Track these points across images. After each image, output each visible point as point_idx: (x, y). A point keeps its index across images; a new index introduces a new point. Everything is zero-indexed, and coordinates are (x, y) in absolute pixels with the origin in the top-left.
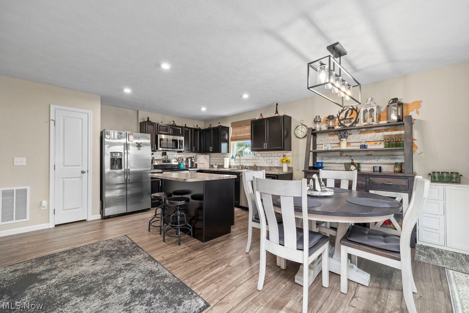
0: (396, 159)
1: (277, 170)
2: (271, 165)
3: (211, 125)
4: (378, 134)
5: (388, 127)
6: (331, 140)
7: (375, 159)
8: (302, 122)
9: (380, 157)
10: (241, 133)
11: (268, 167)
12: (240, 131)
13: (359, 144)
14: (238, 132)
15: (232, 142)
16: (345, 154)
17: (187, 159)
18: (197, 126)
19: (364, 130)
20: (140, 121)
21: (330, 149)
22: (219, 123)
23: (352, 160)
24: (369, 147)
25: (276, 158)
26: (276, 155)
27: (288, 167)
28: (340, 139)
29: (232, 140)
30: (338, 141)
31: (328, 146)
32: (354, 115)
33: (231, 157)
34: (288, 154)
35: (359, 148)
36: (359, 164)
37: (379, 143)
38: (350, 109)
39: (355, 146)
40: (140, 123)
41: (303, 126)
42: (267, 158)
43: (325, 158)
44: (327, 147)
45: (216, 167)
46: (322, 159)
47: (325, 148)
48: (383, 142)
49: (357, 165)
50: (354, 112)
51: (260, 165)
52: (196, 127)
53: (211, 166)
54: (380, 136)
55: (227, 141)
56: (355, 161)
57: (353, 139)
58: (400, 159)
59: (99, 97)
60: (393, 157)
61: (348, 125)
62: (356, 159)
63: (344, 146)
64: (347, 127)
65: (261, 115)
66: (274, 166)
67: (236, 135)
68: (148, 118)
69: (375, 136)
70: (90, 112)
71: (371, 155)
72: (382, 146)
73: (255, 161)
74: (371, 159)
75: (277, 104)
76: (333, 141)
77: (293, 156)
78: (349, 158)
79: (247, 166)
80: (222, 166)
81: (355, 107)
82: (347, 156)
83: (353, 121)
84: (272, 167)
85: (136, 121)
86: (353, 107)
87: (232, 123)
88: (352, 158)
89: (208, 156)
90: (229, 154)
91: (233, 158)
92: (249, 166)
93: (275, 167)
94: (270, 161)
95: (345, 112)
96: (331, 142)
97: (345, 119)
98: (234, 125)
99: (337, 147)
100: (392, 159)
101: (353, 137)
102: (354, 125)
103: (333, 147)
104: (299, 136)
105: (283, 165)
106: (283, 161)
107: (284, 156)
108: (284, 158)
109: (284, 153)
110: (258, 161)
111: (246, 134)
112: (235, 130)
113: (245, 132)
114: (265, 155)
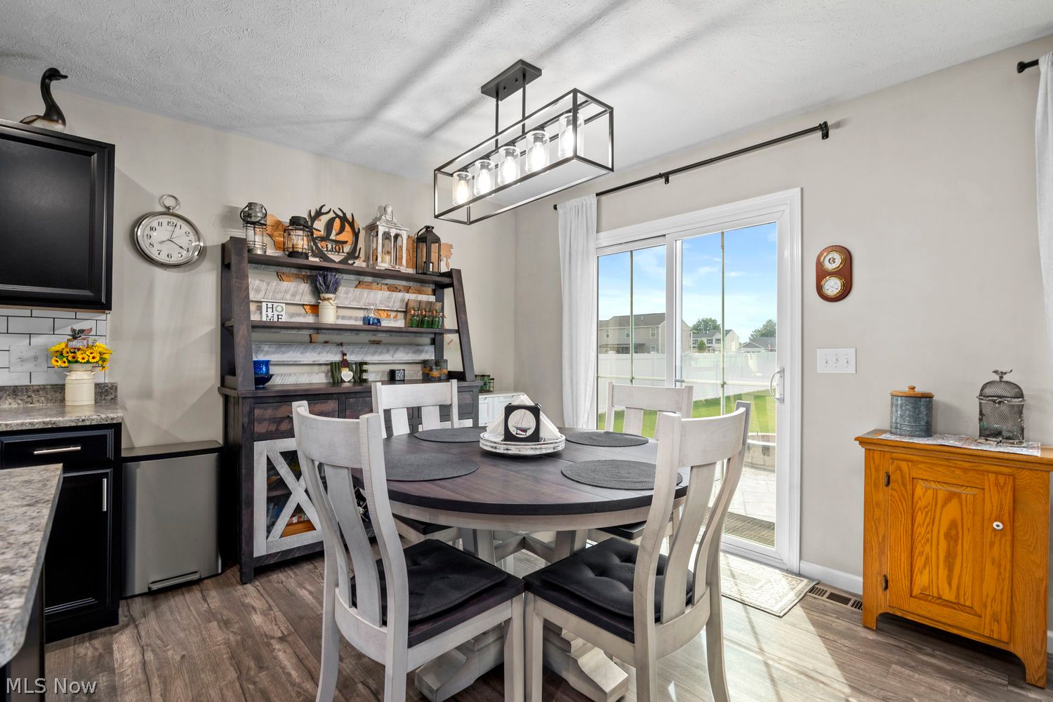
0: (421, 352)
1: (10, 404)
4: (395, 294)
5: (411, 284)
6: (286, 292)
7: (388, 351)
8: (170, 202)
9: (397, 346)
13: (361, 314)
16: (321, 337)
19: (369, 279)
21: (284, 319)
23: (344, 354)
24: (385, 323)
27: (97, 385)
28: (317, 292)
30: (309, 299)
31: (279, 309)
32: (347, 236)
34: (96, 326)
35: (360, 323)
36: (361, 364)
37: (393, 314)
38: (338, 216)
39: (350, 318)
41: (174, 220)
43: (266, 348)
44: (276, 313)
47: (270, 314)
48: (401, 316)
49: (354, 366)
50: (347, 228)
54: (396, 299)
56: (351, 358)
57: (346, 298)
58: (426, 352)
60: (417, 347)
61: (337, 258)
62: (352, 353)
63: (330, 315)
64: (334, 262)
69: (389, 298)
71: (378, 343)
72: (400, 323)
74: (381, 353)
76: (294, 295)
77: (116, 334)
78: (335, 349)
81: (349, 217)
82: (326, 342)
83: (347, 248)
86: (344, 214)
88: (344, 349)
95: (324, 219)
96: (288, 299)
97: (325, 238)
99: (299, 315)
100: (415, 352)
101: (347, 293)
102: (350, 261)
103: (292, 315)
104: (153, 253)
105: (68, 378)
106: (71, 359)
107: (75, 335)
108: (75, 344)
109: (68, 320)
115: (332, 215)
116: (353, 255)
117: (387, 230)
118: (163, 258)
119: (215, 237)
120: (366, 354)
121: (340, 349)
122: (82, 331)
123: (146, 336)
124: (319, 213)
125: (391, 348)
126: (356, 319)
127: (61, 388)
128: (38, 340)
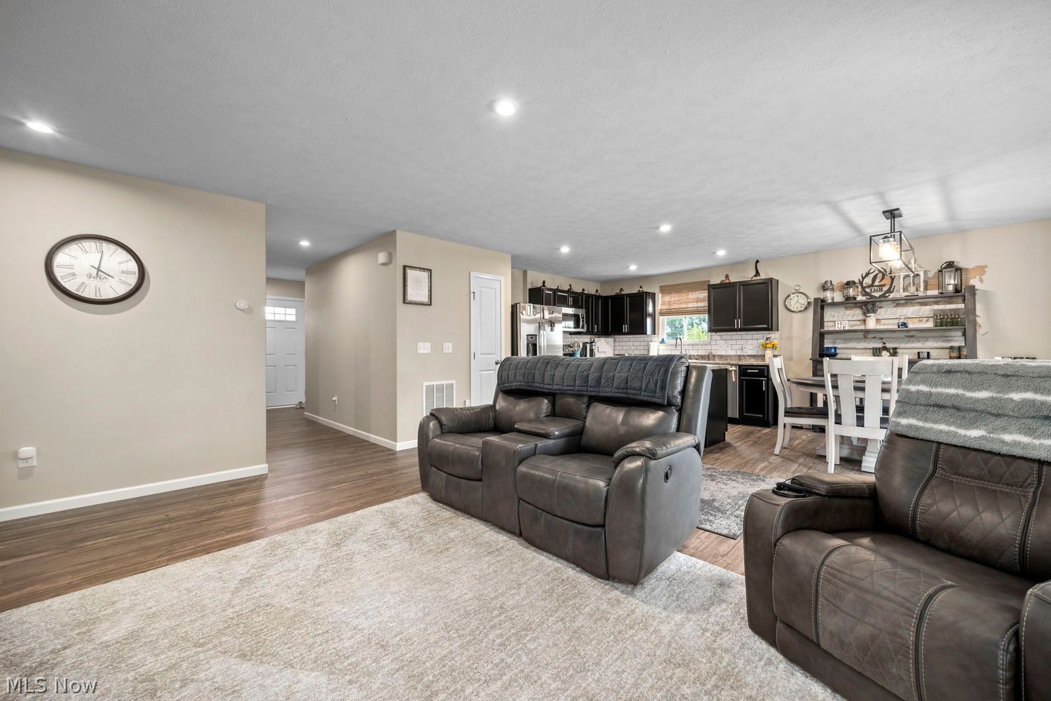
0: (951, 341)
2: (739, 353)
3: (621, 290)
4: (924, 307)
5: (939, 299)
6: (848, 315)
7: (919, 341)
8: (797, 288)
9: (927, 339)
10: (681, 303)
11: (735, 356)
12: (679, 300)
13: (896, 321)
14: (673, 301)
15: (661, 317)
16: (871, 336)
17: (585, 344)
18: (597, 291)
19: (903, 302)
20: (529, 286)
21: (847, 328)
22: (641, 287)
23: (885, 344)
24: (911, 326)
25: (750, 342)
26: (750, 337)
28: (865, 314)
29: (662, 314)
30: (861, 317)
31: (844, 324)
32: (887, 281)
33: (660, 340)
34: (774, 336)
35: (896, 327)
36: (895, 348)
37: (922, 320)
38: (880, 271)
39: (889, 324)
40: (530, 290)
41: (800, 295)
42: (733, 342)
43: (838, 341)
44: (842, 326)
46: (834, 343)
47: (839, 326)
48: (931, 320)
49: (891, 351)
50: (887, 277)
51: (718, 354)
52: (594, 293)
54: (927, 310)
55: (653, 317)
56: (888, 345)
57: (886, 314)
58: (956, 341)
59: (510, 256)
60: (947, 339)
61: (877, 294)
62: (891, 342)
63: (871, 324)
64: (875, 297)
65: (727, 276)
66: (746, 354)
67: (670, 305)
68: (544, 282)
69: (919, 310)
70: (502, 278)
71: (913, 337)
72: (930, 325)
73: (709, 347)
74: (913, 342)
75: (757, 262)
76: (853, 316)
77: (781, 338)
78: (878, 341)
79: (694, 355)
82: (874, 337)
83: (885, 289)
84: (744, 356)
85: (522, 287)
87: (661, 287)
88: (884, 341)
89: (610, 340)
90: (656, 336)
91: (663, 341)
92: (698, 356)
93: (748, 356)
94: (738, 347)
95: (871, 276)
96: (850, 318)
97: (872, 285)
98: (665, 290)
99: (856, 325)
100: (945, 341)
101: (887, 311)
102: (887, 295)
103: (852, 326)
104: (792, 308)
106: (765, 347)
107: (767, 339)
108: (767, 342)
109: (766, 334)
110: (716, 347)
111: (691, 305)
112: (667, 298)
113: (688, 300)
114: (729, 337)
115: (877, 272)
116: (889, 291)
118: (795, 310)
119: (813, 297)
120: (901, 343)
121: (882, 341)
122: (769, 338)
123: (790, 338)
124: (868, 274)
125: (922, 339)
126: (893, 324)
127: (764, 356)
128: (759, 341)
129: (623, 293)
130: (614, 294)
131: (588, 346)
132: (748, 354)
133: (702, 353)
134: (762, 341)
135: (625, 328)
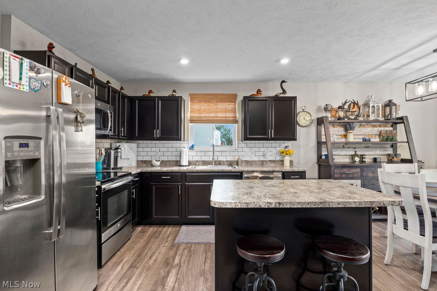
0: (387, 150)
1: (273, 165)
2: (262, 159)
3: (150, 92)
4: (375, 128)
5: (382, 124)
6: (336, 131)
8: (304, 108)
9: (376, 148)
10: (211, 112)
11: (259, 161)
12: (208, 109)
13: (362, 137)
14: (204, 109)
16: (347, 146)
19: (365, 124)
22: (174, 91)
23: (356, 152)
24: (372, 140)
25: (270, 149)
26: (270, 145)
27: (290, 161)
28: (346, 130)
29: (191, 121)
30: (343, 133)
31: (334, 137)
32: (356, 109)
33: (190, 147)
35: (361, 140)
36: (362, 155)
37: (374, 136)
38: (352, 102)
39: (358, 139)
41: (305, 113)
42: (257, 149)
44: (333, 138)
45: (159, 163)
48: (378, 136)
49: (360, 156)
50: (356, 106)
53: (140, 163)
54: (376, 130)
56: (358, 153)
57: (356, 132)
58: (389, 150)
61: (352, 117)
62: (359, 151)
63: (351, 138)
64: (351, 119)
66: (266, 159)
67: (199, 113)
69: (373, 130)
71: (368, 147)
72: (377, 140)
73: (236, 154)
74: (370, 151)
76: (338, 132)
78: (352, 150)
80: (178, 163)
81: (356, 102)
82: (349, 148)
83: (356, 113)
86: (354, 101)
87: (190, 95)
88: (356, 150)
90: (185, 142)
91: (192, 148)
93: (270, 161)
94: (261, 154)
95: (347, 104)
96: (337, 133)
98: (194, 97)
99: (340, 138)
100: (384, 151)
101: (357, 130)
102: (358, 118)
103: (338, 139)
105: (285, 158)
107: (285, 147)
108: (286, 150)
109: (285, 143)
110: (241, 154)
111: (220, 115)
112: (197, 106)
113: (217, 110)
114: (253, 145)
115: (350, 102)
116: (358, 116)
117: (373, 105)
118: (302, 124)
119: (315, 116)
120: (364, 151)
121: (354, 150)
122: (287, 146)
124: (346, 103)
125: (373, 149)
126: (360, 139)
127: (283, 161)
128: (277, 149)
129: (152, 95)
130: (141, 95)
131: (113, 152)
132: (269, 159)
133: (230, 159)
134: (282, 149)
135: (157, 133)
